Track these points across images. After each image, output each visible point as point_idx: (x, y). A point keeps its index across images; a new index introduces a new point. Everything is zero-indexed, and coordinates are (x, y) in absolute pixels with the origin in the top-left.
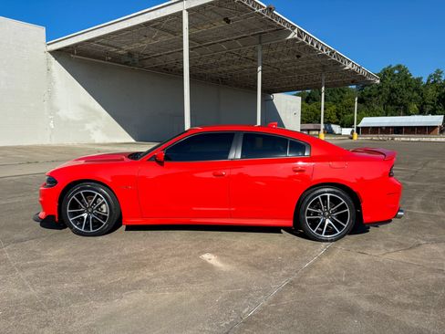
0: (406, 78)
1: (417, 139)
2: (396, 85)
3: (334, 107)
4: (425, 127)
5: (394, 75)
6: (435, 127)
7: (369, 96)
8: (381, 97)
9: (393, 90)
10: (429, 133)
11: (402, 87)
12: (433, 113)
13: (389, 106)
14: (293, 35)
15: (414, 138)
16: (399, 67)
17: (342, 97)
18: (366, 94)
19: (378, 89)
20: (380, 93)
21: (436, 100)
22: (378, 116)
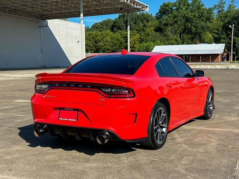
0: (199, 8)
2: (190, 15)
3: (138, 36)
4: (209, 55)
6: (217, 55)
7: (166, 25)
8: (176, 26)
9: (188, 20)
10: (212, 61)
11: (195, 16)
12: (217, 41)
17: (145, 26)
18: (164, 22)
19: (174, 18)
20: (176, 22)
21: (220, 29)
22: (173, 44)
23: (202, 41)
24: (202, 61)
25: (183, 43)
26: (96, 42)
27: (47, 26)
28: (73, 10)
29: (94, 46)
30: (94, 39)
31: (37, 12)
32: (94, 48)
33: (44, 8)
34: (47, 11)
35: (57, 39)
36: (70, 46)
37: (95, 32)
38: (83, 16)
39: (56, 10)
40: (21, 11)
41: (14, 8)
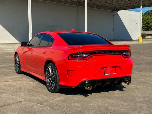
26: (147, 23)
27: (118, 14)
28: (135, 4)
29: (146, 26)
30: (146, 21)
31: (113, 6)
32: (146, 27)
33: (117, 4)
34: (119, 5)
35: (124, 22)
36: (131, 26)
37: (147, 17)
38: (142, 7)
39: (124, 4)
40: (103, 6)
41: (99, 5)
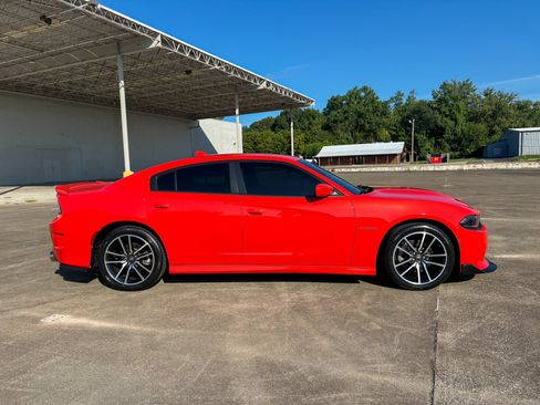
0: (373, 101)
1: (357, 170)
2: (362, 110)
3: (303, 135)
4: (386, 155)
5: (361, 98)
7: (335, 122)
8: (347, 123)
9: (360, 115)
10: (390, 162)
11: (368, 111)
12: (395, 139)
13: (357, 134)
14: (156, 43)
15: (355, 169)
16: (365, 89)
17: (310, 124)
18: (332, 119)
19: (344, 113)
20: (346, 118)
21: (398, 124)
23: (378, 140)
24: (379, 163)
25: (355, 143)
27: (199, 127)
28: (227, 108)
30: (253, 140)
31: (187, 111)
33: (195, 106)
34: (198, 109)
36: (226, 149)
37: (254, 133)
38: (239, 114)
39: (208, 107)
40: (168, 110)
41: (160, 107)
